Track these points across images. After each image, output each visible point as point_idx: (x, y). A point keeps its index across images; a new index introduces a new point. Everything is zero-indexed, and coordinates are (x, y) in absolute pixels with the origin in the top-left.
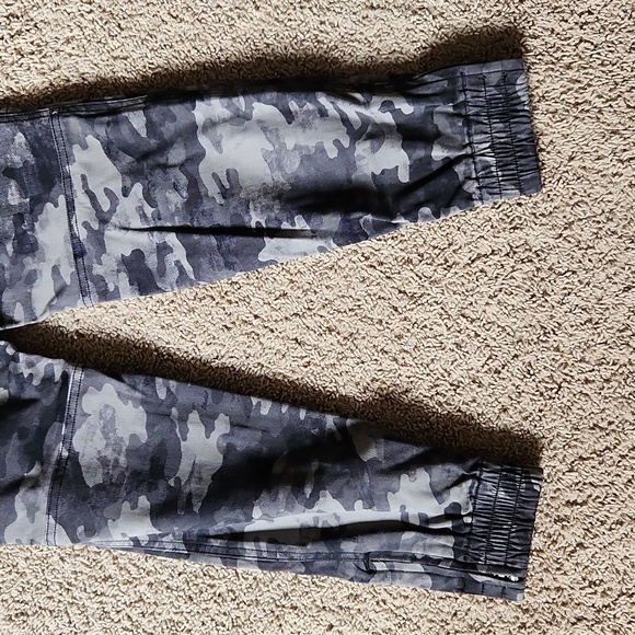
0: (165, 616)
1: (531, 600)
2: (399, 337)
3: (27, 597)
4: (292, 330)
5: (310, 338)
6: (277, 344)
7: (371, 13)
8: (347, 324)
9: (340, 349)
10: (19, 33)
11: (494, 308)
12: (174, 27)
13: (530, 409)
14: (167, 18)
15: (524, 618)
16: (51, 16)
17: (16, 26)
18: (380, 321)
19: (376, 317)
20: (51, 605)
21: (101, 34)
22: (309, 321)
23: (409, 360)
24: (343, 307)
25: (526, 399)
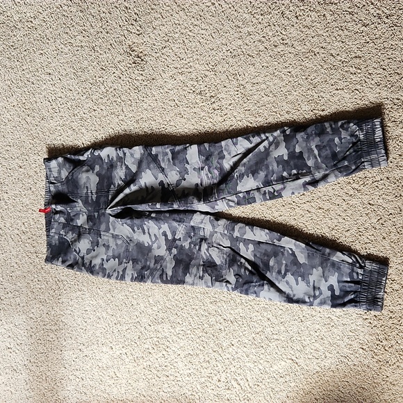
0: (262, 305)
1: (394, 308)
2: (345, 210)
3: (217, 296)
4: (306, 207)
5: (313, 210)
6: (301, 212)
7: (336, 92)
8: (326, 206)
9: (323, 214)
10: (214, 102)
11: (381, 201)
12: (266, 99)
13: (394, 238)
14: (264, 95)
15: (391, 315)
16: (224, 96)
17: (213, 100)
18: (338, 205)
19: (337, 203)
20: (224, 299)
21: (241, 102)
22: (312, 204)
23: (349, 219)
24: (325, 199)
25: (392, 234)
